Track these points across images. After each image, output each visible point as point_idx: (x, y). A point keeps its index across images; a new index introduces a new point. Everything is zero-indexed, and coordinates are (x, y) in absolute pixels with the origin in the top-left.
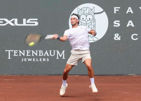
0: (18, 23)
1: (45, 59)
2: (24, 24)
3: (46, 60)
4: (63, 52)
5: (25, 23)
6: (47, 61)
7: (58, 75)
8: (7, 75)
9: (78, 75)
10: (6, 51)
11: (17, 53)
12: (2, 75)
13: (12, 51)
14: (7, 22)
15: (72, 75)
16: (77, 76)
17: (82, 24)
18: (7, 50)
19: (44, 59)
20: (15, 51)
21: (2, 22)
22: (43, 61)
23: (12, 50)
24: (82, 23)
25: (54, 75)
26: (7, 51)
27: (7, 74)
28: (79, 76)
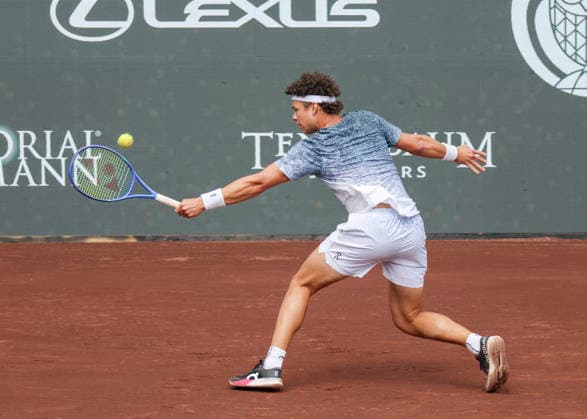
0: (295, 16)
1: (410, 169)
2: (321, 21)
3: (414, 172)
4: (488, 136)
5: (326, 18)
6: (419, 176)
7: (466, 236)
8: (248, 238)
9: (549, 236)
10: (244, 135)
11: (289, 143)
12: (228, 239)
13: (271, 135)
14: (245, 14)
15: (525, 236)
16: (548, 239)
17: (566, 18)
18: (246, 132)
19: (406, 170)
20: (281, 136)
21: (226, 13)
22: (404, 176)
23: (269, 132)
24: (568, 15)
25: (447, 236)
26: (246, 138)
27: (249, 235)
28: (555, 240)
